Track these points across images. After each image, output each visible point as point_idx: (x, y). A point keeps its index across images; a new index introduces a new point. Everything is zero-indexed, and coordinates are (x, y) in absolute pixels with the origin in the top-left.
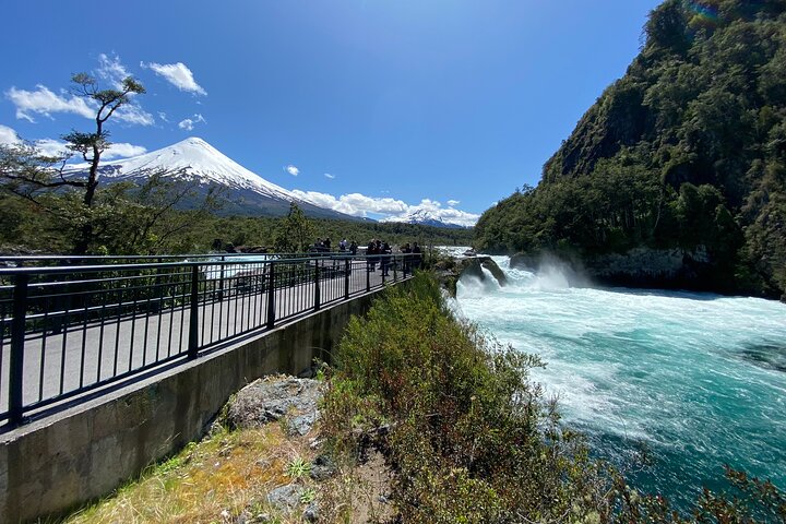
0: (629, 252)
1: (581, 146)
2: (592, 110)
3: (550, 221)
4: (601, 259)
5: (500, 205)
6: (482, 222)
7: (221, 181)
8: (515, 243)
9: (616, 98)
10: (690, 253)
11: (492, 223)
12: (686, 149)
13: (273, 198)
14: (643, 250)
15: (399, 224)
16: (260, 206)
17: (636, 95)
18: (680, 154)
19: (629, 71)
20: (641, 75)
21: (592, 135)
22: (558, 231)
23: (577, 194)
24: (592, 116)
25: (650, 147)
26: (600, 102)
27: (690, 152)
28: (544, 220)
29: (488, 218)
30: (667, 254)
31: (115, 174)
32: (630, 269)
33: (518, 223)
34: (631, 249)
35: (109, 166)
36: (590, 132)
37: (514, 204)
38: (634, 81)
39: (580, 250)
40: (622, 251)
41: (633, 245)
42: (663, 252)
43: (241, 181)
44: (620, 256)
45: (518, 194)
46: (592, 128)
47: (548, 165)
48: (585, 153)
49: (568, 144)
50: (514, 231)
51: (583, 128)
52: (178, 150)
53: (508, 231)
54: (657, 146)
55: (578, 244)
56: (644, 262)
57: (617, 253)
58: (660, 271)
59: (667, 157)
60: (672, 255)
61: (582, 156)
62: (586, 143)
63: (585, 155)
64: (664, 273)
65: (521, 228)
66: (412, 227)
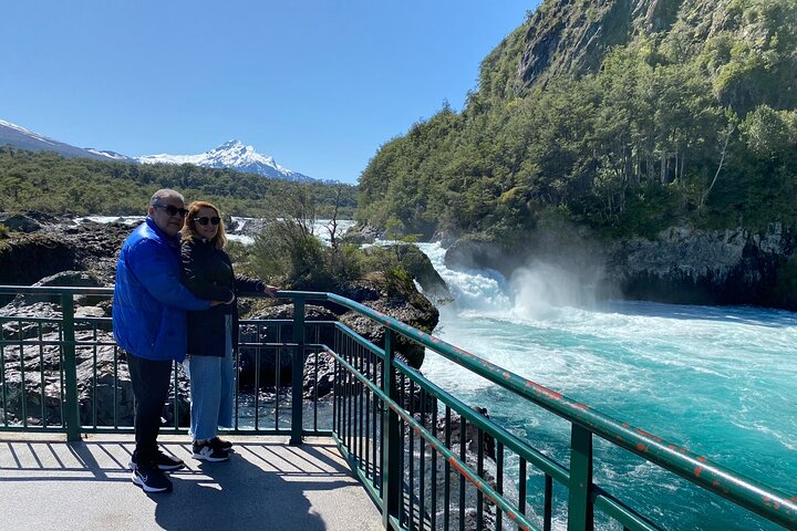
0: (661, 234)
3: (529, 168)
4: (614, 246)
5: (417, 133)
6: (379, 172)
8: (458, 213)
10: (756, 238)
11: (402, 171)
12: (760, 41)
14: (684, 232)
15: (189, 168)
25: (691, 35)
27: (766, 48)
28: (515, 168)
29: (391, 160)
30: (721, 237)
32: (659, 265)
33: (463, 168)
34: (665, 227)
37: (445, 132)
40: (649, 231)
41: (670, 219)
42: (716, 234)
44: (646, 242)
45: (447, 112)
48: (570, 40)
50: (453, 188)
53: (442, 188)
54: (704, 36)
56: (684, 254)
57: (641, 235)
58: (705, 270)
59: (724, 54)
60: (730, 241)
61: (563, 47)
62: (572, 21)
63: (570, 44)
64: (710, 274)
65: (469, 184)
66: (217, 175)
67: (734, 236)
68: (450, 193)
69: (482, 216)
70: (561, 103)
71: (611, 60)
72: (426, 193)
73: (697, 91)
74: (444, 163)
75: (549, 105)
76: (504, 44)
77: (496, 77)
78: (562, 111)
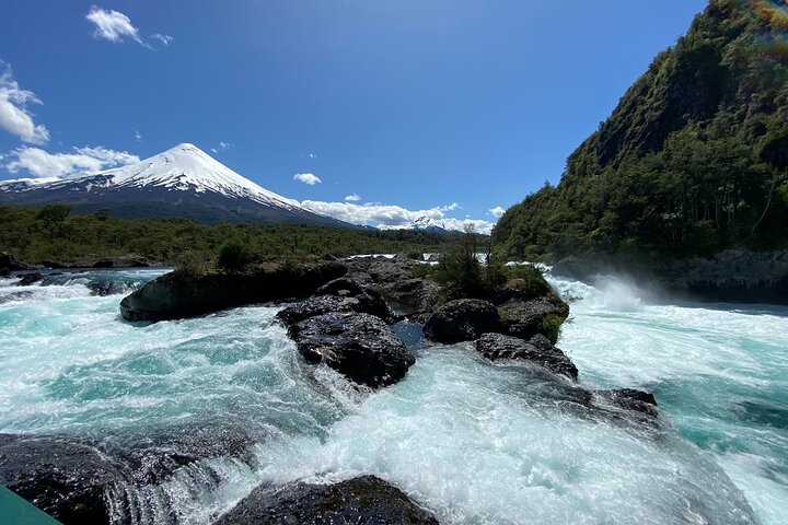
0: (718, 255)
1: (626, 127)
2: (643, 80)
3: (609, 215)
4: (678, 264)
5: (529, 201)
6: (505, 225)
7: (217, 189)
8: (559, 246)
9: (681, 60)
11: (520, 223)
13: (272, 207)
14: (738, 253)
15: (403, 231)
16: (259, 215)
17: (709, 54)
18: (781, 124)
19: (696, 25)
20: (715, 30)
21: (645, 111)
22: (620, 229)
23: (647, 179)
24: (643, 88)
26: (654, 69)
28: (600, 215)
29: (512, 217)
30: (770, 257)
31: (108, 184)
32: (716, 277)
33: (561, 219)
34: (721, 251)
35: (100, 176)
36: (641, 108)
37: (547, 199)
38: (705, 37)
39: (653, 253)
40: (709, 253)
41: (725, 245)
42: (766, 254)
43: (238, 189)
44: (704, 261)
45: (548, 187)
46: (643, 103)
47: (573, 158)
48: (633, 135)
49: (607, 127)
51: (629, 106)
52: (171, 158)
53: (546, 230)
54: (741, 118)
55: (649, 245)
56: (738, 269)
57: (700, 256)
58: (757, 280)
59: (760, 129)
60: (778, 259)
61: (628, 139)
62: (634, 122)
63: (633, 138)
64: (762, 283)
65: (566, 227)
66: (416, 234)
67: (782, 256)
68: (552, 234)
69: (576, 247)
70: (631, 172)
71: (670, 142)
72: (535, 235)
73: (744, 154)
74: (547, 216)
75: (621, 176)
76: (583, 145)
77: (578, 165)
78: (633, 177)
